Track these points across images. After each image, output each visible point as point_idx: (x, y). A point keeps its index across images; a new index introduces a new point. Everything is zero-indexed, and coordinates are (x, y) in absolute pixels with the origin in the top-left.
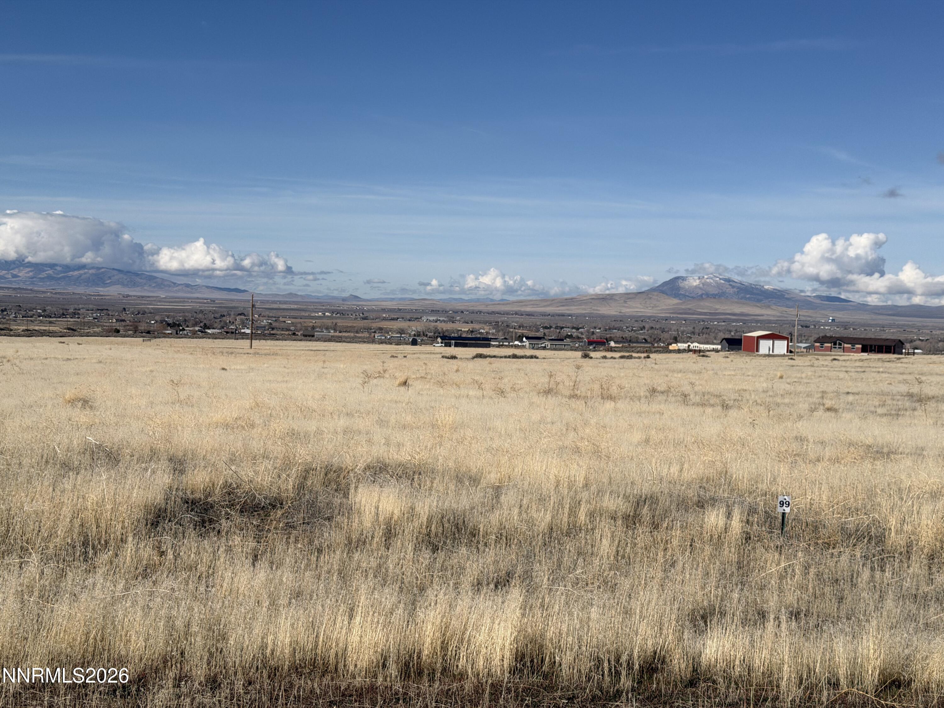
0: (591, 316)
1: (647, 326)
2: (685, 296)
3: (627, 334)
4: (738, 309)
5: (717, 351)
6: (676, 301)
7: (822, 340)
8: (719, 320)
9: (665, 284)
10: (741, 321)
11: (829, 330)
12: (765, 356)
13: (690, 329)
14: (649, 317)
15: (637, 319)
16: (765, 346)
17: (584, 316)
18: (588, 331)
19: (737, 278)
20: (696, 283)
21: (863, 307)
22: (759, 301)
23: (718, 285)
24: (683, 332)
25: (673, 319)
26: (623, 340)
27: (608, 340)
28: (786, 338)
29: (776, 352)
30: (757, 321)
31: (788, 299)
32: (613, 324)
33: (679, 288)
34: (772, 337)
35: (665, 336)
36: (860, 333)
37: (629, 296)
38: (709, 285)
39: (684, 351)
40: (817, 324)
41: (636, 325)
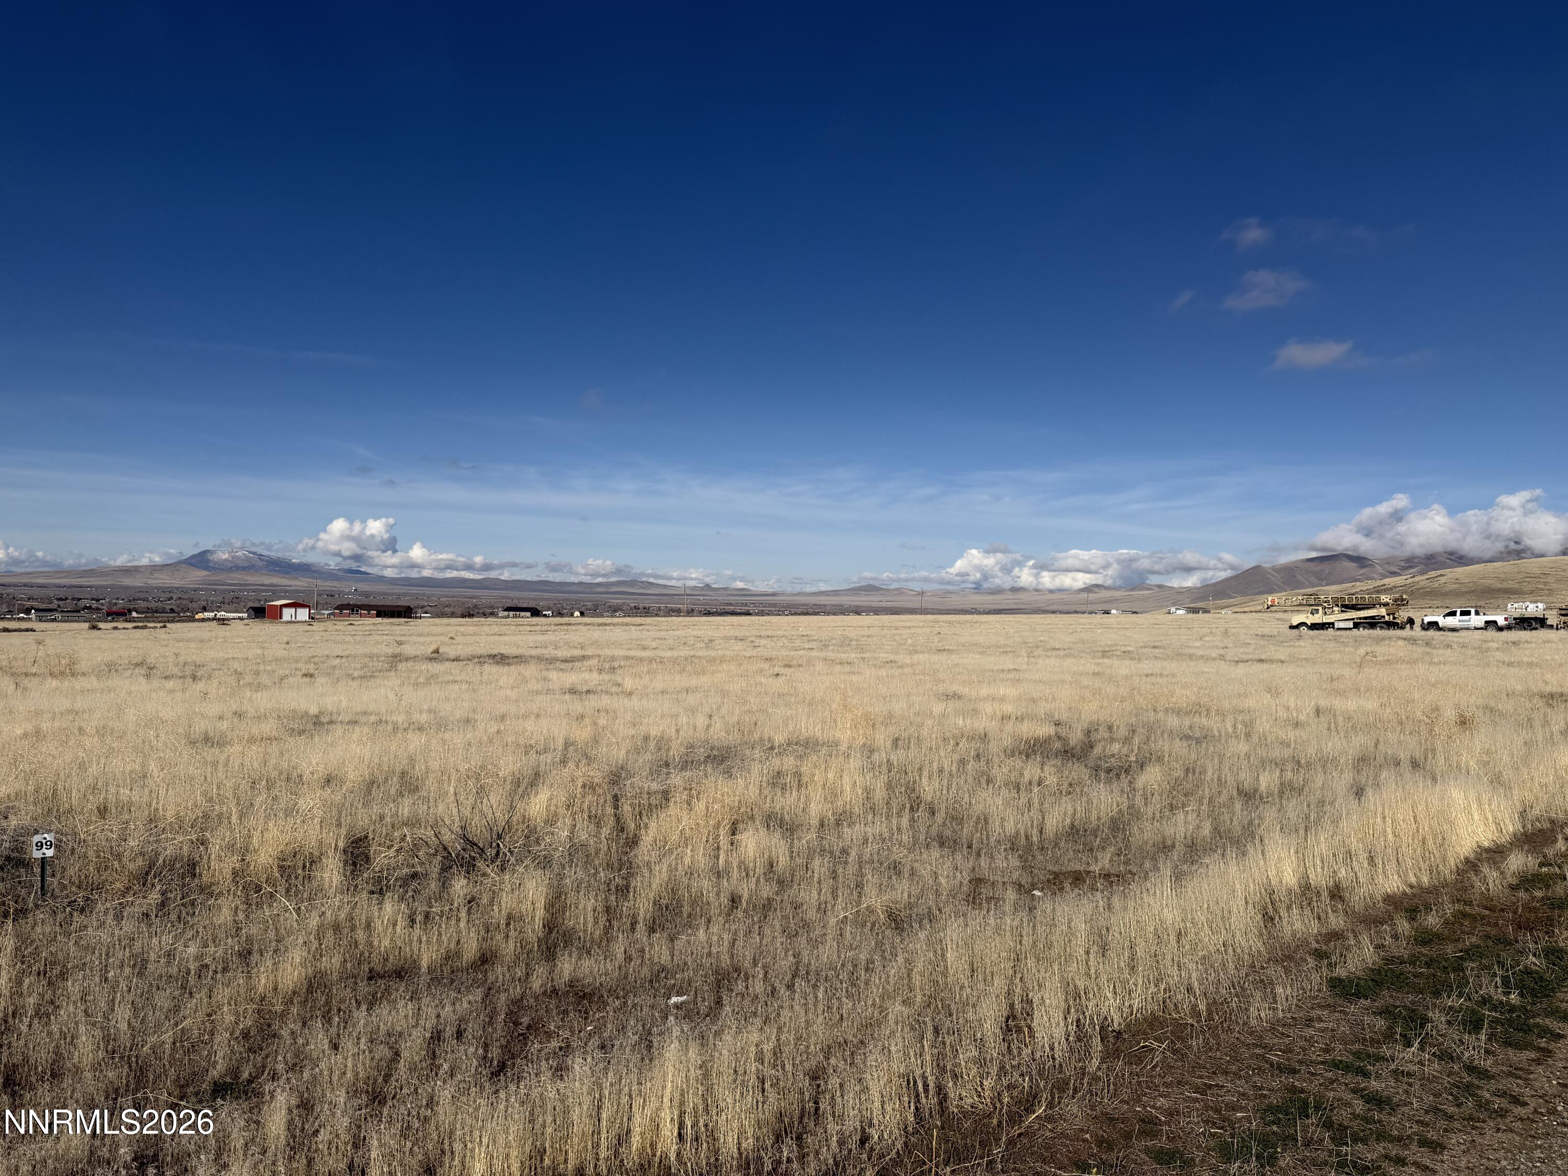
0: (113, 587)
1: (175, 597)
2: (215, 568)
3: (153, 605)
4: (267, 580)
5: (241, 619)
6: (205, 573)
7: (341, 607)
8: (248, 591)
9: (193, 556)
10: (271, 591)
11: (352, 599)
12: (287, 622)
13: (220, 599)
14: (177, 588)
15: (164, 590)
16: (288, 613)
17: (106, 587)
18: (110, 603)
19: (265, 553)
20: (225, 556)
21: (381, 579)
22: (288, 573)
23: (248, 559)
24: (212, 602)
25: (202, 590)
26: (149, 610)
27: (130, 611)
28: (309, 607)
29: (299, 618)
30: (286, 591)
31: (314, 571)
32: (138, 595)
33: (208, 561)
34: (295, 605)
35: (194, 605)
36: (371, 601)
37: (154, 569)
38: (239, 557)
39: (209, 619)
40: (340, 593)
41: (164, 596)
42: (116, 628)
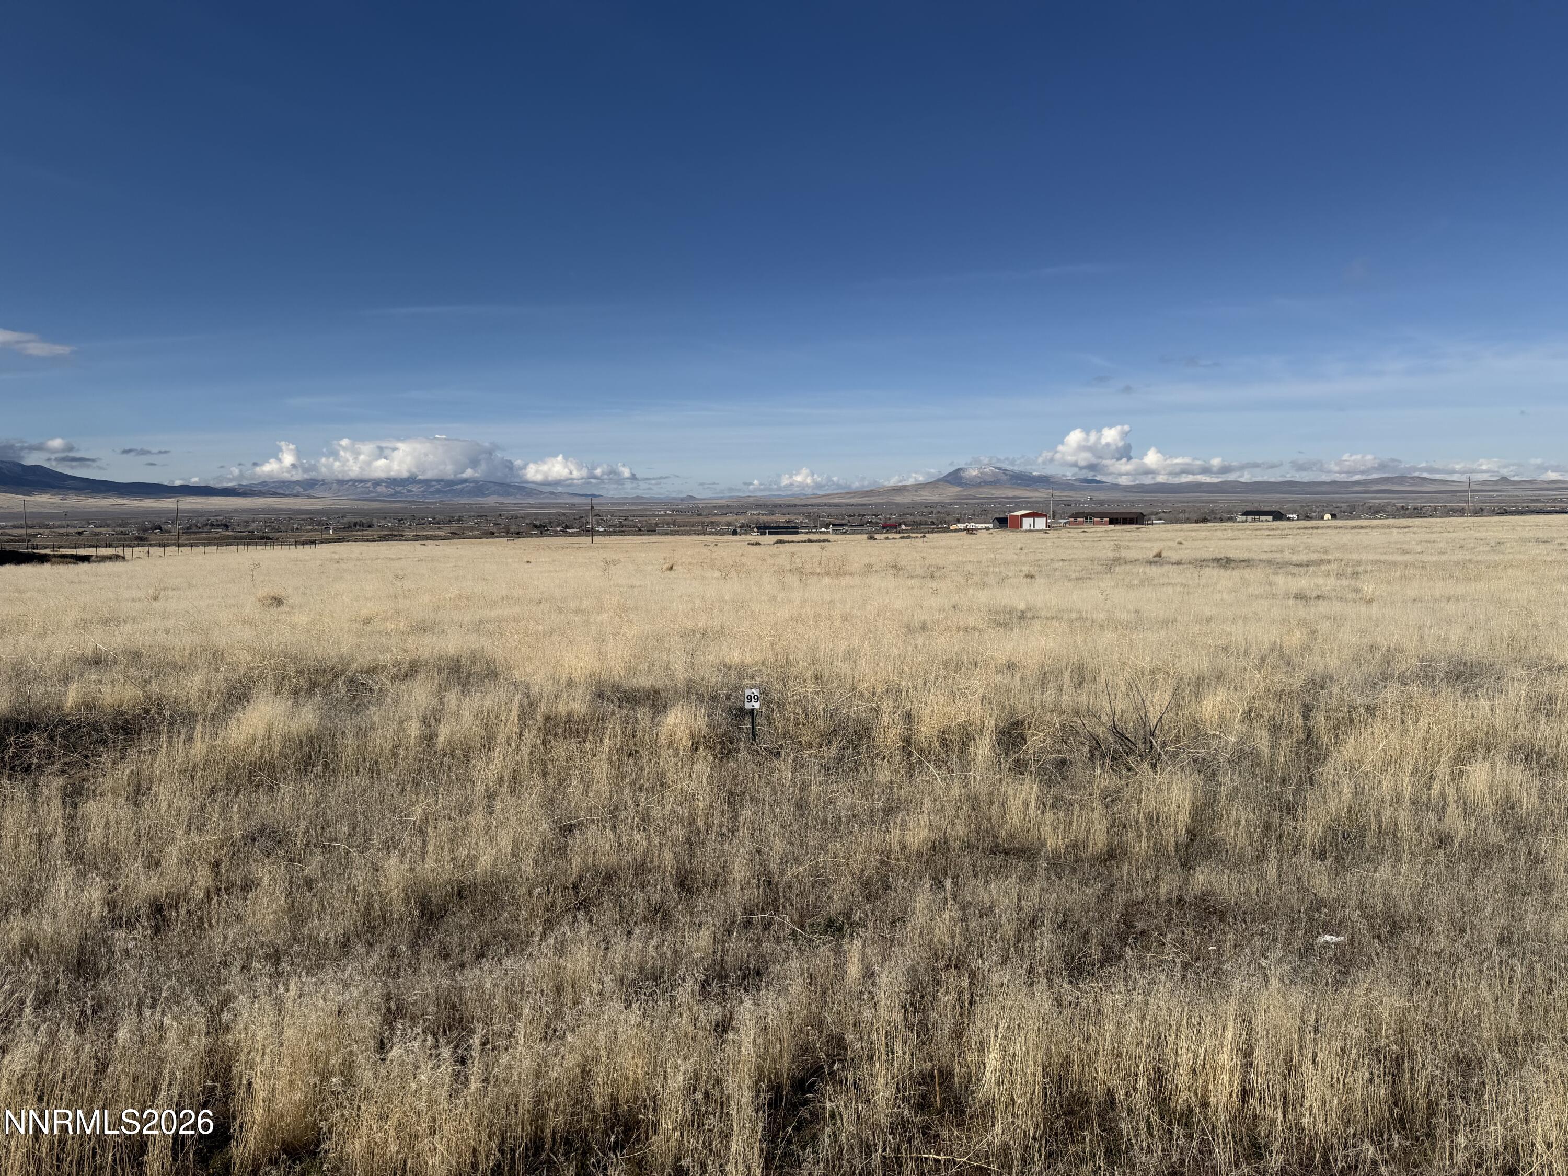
0: (887, 504)
1: (935, 511)
2: (966, 484)
3: (918, 519)
4: (1010, 493)
5: (987, 529)
6: (958, 489)
7: (1075, 516)
8: (995, 503)
9: (949, 474)
10: (1012, 503)
11: (1088, 508)
12: (1026, 531)
13: (971, 511)
14: (937, 503)
15: (927, 505)
16: (1027, 523)
17: (883, 504)
18: (885, 518)
19: (1009, 468)
20: (974, 473)
21: (1116, 487)
22: (1028, 485)
23: (994, 474)
24: (965, 515)
25: (956, 504)
26: (915, 523)
27: (900, 525)
28: (1046, 516)
29: (1036, 528)
30: (1027, 503)
31: (1053, 483)
32: (907, 510)
33: (961, 478)
34: (1034, 515)
35: (950, 518)
36: (1106, 508)
37: (919, 487)
38: (986, 474)
39: (960, 530)
40: (1077, 502)
41: (926, 511)
42: (887, 538)
